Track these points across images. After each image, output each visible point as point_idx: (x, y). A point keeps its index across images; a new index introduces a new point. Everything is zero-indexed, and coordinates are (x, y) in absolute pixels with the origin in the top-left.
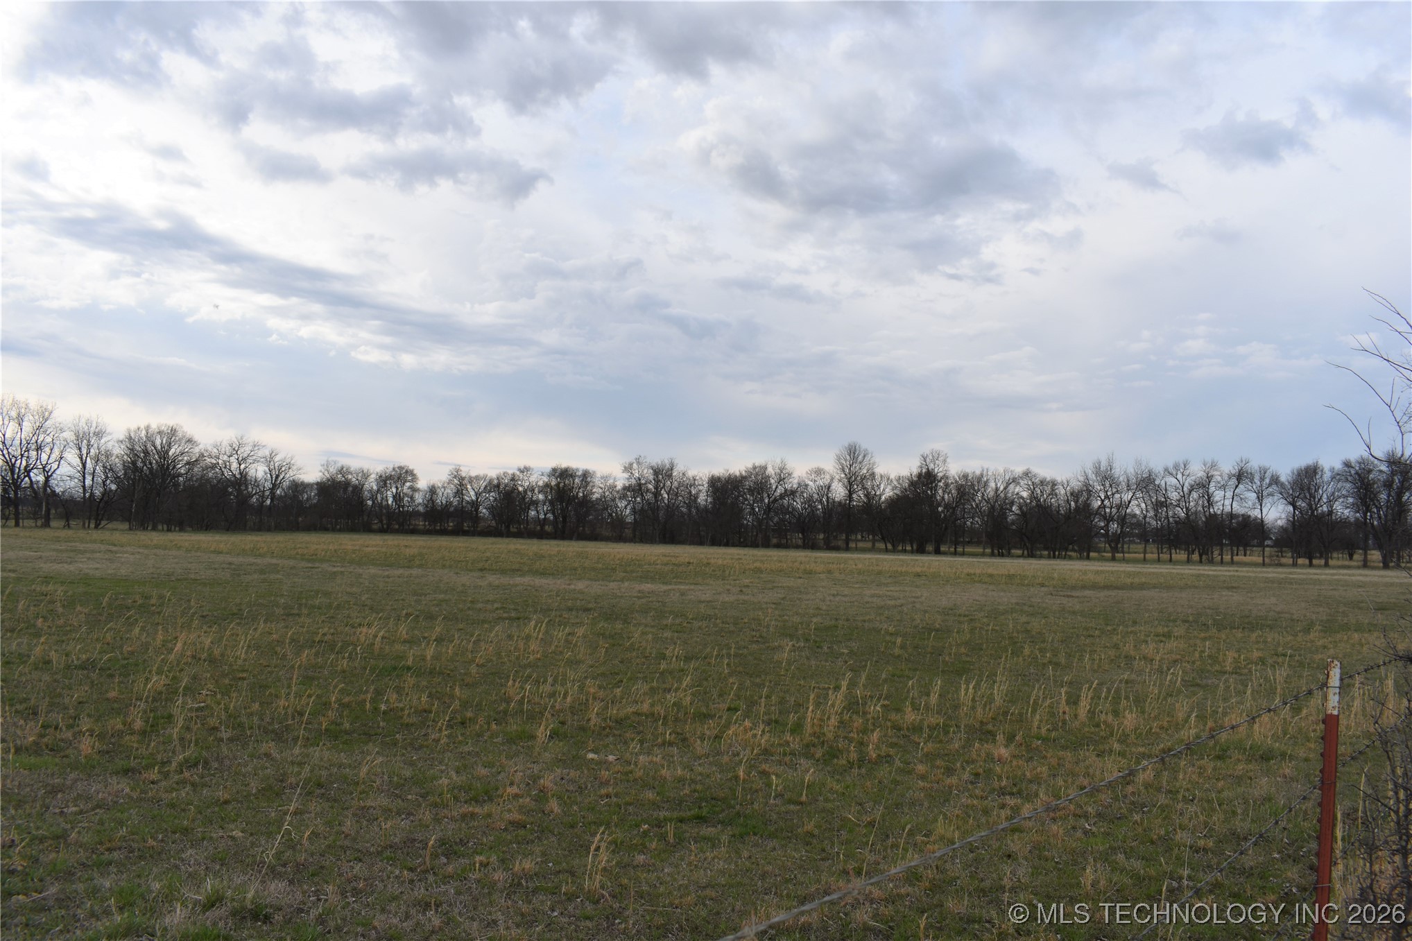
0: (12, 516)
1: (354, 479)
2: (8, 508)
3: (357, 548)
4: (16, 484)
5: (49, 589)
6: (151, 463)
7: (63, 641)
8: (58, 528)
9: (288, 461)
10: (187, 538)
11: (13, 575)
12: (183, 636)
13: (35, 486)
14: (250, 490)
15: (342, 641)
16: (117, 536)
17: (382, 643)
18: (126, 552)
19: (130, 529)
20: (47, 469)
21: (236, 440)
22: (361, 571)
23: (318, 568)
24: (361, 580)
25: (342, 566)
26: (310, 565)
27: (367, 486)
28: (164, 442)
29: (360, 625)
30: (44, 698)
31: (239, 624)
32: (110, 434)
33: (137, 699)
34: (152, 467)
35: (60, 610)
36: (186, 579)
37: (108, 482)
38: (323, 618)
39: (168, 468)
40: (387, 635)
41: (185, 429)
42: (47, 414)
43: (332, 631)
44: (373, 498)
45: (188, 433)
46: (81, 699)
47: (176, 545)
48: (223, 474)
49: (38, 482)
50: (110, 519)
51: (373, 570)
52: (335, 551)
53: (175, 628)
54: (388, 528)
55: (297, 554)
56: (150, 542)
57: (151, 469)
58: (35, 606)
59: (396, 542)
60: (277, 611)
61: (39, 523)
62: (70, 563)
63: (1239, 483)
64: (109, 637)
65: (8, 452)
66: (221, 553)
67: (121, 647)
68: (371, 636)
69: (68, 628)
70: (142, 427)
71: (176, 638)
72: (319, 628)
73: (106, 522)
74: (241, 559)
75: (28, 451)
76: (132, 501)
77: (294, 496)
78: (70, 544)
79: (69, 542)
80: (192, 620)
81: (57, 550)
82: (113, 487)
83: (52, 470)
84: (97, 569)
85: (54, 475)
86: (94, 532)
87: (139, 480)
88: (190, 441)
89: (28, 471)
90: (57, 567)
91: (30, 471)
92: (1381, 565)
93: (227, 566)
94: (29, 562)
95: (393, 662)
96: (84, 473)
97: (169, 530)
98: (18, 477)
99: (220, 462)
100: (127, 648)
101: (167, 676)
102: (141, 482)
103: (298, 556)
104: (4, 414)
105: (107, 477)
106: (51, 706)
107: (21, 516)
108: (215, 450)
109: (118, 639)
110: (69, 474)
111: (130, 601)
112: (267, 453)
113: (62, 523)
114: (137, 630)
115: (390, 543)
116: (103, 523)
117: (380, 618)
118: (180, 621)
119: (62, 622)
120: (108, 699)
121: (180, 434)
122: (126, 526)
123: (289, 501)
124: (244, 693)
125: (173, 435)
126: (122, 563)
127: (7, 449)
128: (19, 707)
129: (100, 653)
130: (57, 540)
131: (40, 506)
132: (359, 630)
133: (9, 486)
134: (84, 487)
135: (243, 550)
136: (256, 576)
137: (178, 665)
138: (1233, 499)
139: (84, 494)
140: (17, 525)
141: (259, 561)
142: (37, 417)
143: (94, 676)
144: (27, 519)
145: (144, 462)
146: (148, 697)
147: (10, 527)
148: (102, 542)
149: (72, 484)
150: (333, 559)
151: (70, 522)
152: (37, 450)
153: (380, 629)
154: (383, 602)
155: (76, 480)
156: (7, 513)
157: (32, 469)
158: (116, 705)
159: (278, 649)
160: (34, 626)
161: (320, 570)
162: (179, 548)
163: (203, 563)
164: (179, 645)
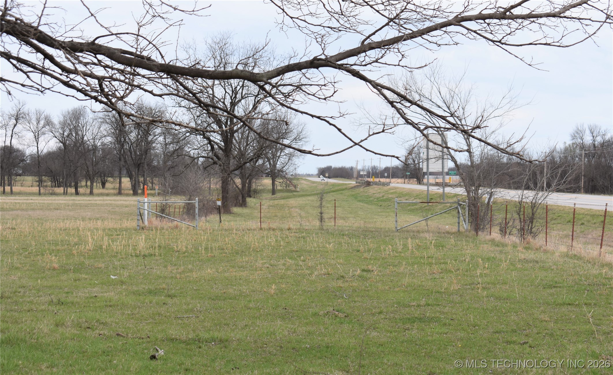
63: (17, 122)
92: (131, 192)
138: (12, 136)
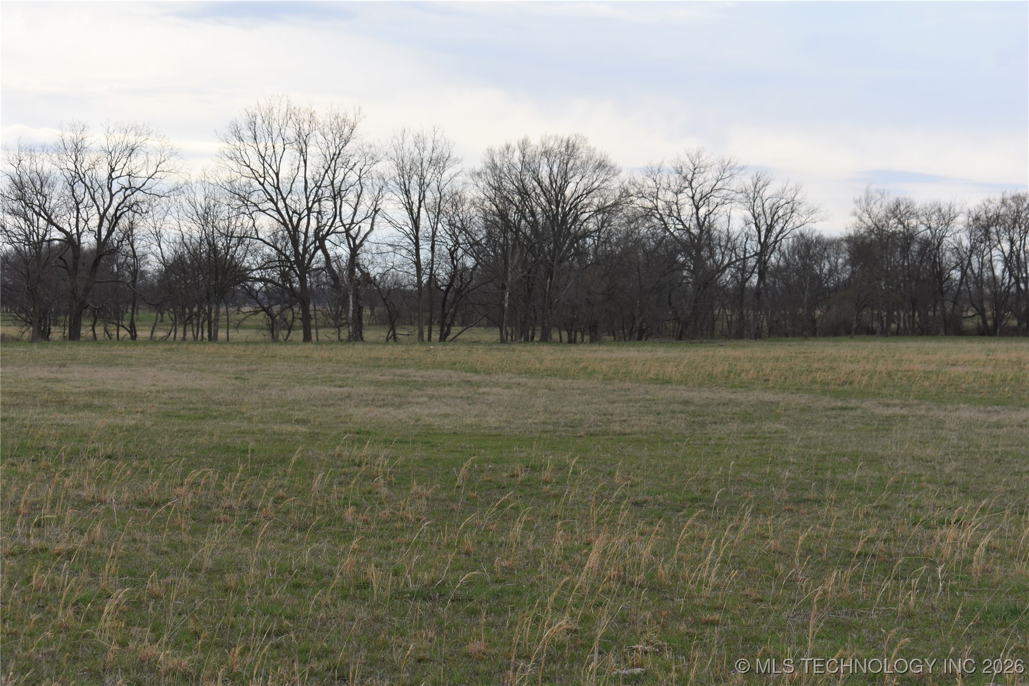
0: (298, 323)
1: (922, 228)
2: (291, 307)
3: (933, 367)
4: (302, 263)
5: (365, 452)
6: (533, 214)
7: (389, 548)
8: (378, 343)
9: (789, 196)
10: (605, 355)
11: (303, 429)
12: (598, 545)
13: (334, 265)
14: (718, 257)
15: (906, 554)
16: (479, 355)
17: (988, 560)
18: (497, 384)
19: (503, 341)
20: (352, 233)
21: (687, 161)
22: (941, 414)
23: (856, 408)
24: (943, 433)
25: (904, 406)
26: (839, 404)
27: (949, 241)
28: (555, 170)
29: (941, 523)
30: (358, 651)
31: (702, 518)
32: (458, 161)
33: (519, 657)
34: (536, 221)
35: (384, 491)
36: (605, 433)
37: (460, 252)
38: (867, 507)
39: (564, 220)
40: (997, 543)
41: (592, 143)
42: (346, 130)
43: (885, 534)
44: (963, 265)
45: (598, 151)
46: (422, 654)
47: (585, 368)
48: (666, 229)
49: (339, 257)
50: (466, 324)
51: (967, 413)
52: (889, 374)
53: (587, 526)
54: (996, 325)
55: (814, 381)
56: (538, 366)
57: (534, 225)
58: (340, 483)
59: (1013, 355)
60: (777, 493)
61: (345, 333)
62: (400, 406)
64: (468, 541)
65: (286, 205)
66: (668, 382)
67: (491, 560)
68: (964, 546)
69: (398, 525)
70: (514, 144)
71: (589, 544)
72: (858, 529)
73: (460, 329)
74: (706, 394)
75: (319, 201)
76: (504, 287)
77: (804, 265)
78: (398, 371)
79: (397, 366)
80: (617, 511)
81: (378, 383)
82: (470, 262)
83: (362, 235)
84: (446, 416)
85: (366, 243)
86: (440, 347)
87: (514, 247)
88: (601, 166)
89: (320, 238)
90: (376, 412)
91: (324, 238)
93: (681, 407)
94: (329, 406)
95: (1011, 599)
96: (417, 238)
97: (572, 341)
98: (305, 250)
99: (660, 204)
100: (500, 562)
101: (572, 615)
102: (518, 249)
103: (817, 387)
104: (274, 136)
105: (457, 243)
106: (371, 665)
107: (313, 322)
108: (650, 182)
109: (485, 544)
110: (390, 240)
111: (505, 475)
112: (749, 183)
113: (383, 333)
114: (518, 528)
115: (1001, 356)
116: (455, 330)
117: (983, 510)
118: (594, 513)
119: (386, 513)
120: (468, 655)
121: (583, 154)
122: (494, 335)
123: (795, 278)
124: (715, 652)
125: (570, 156)
126: (490, 405)
127: (284, 200)
128: (315, 664)
129: (453, 570)
130: (376, 363)
131: (344, 302)
132: (939, 532)
133: (291, 268)
134: (418, 263)
135: (710, 375)
136: (734, 426)
137: (592, 593)
139: (419, 276)
140: (307, 338)
141: (740, 396)
142: (330, 137)
143: (443, 611)
144: (325, 327)
145: (520, 212)
146: (539, 655)
147: (296, 343)
148: (453, 365)
149: (398, 259)
150: (885, 391)
151: (397, 332)
152: (334, 198)
153: (983, 531)
154: (990, 476)
155: (404, 252)
156: (290, 318)
157: (328, 234)
158: (482, 667)
159: (780, 568)
160: (341, 519)
161: (859, 412)
162: (591, 374)
163: (636, 401)
164: (594, 559)
